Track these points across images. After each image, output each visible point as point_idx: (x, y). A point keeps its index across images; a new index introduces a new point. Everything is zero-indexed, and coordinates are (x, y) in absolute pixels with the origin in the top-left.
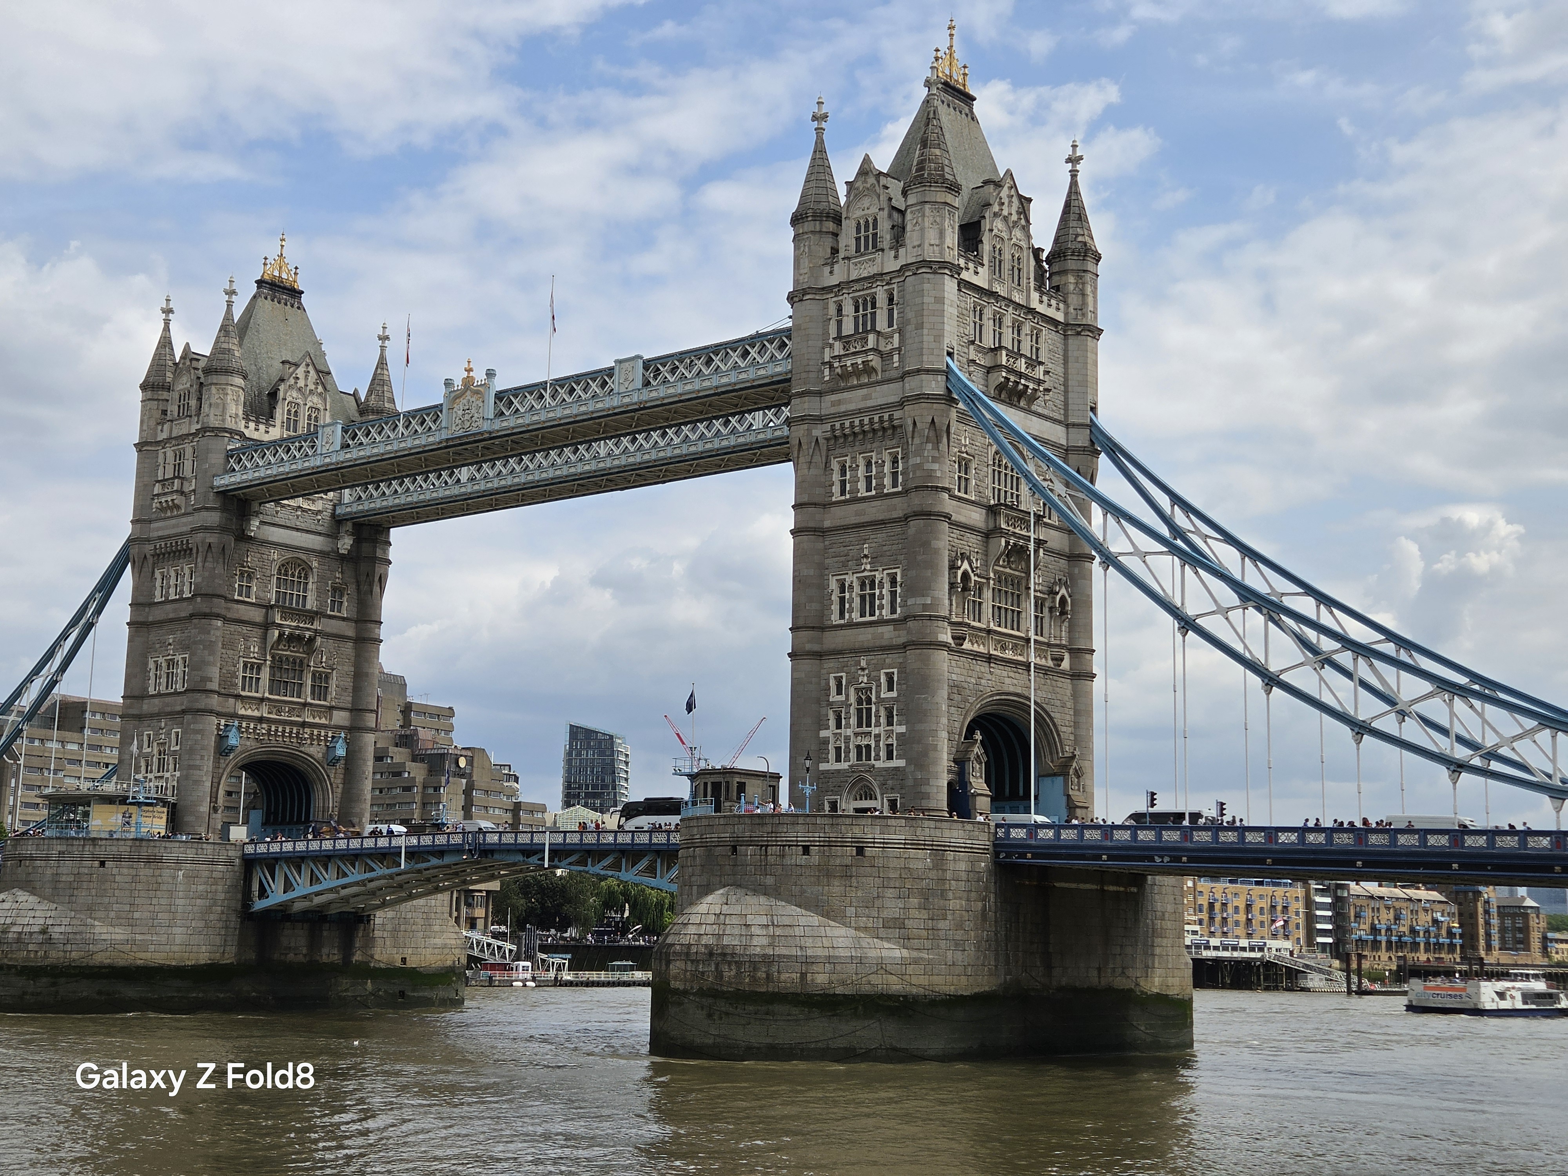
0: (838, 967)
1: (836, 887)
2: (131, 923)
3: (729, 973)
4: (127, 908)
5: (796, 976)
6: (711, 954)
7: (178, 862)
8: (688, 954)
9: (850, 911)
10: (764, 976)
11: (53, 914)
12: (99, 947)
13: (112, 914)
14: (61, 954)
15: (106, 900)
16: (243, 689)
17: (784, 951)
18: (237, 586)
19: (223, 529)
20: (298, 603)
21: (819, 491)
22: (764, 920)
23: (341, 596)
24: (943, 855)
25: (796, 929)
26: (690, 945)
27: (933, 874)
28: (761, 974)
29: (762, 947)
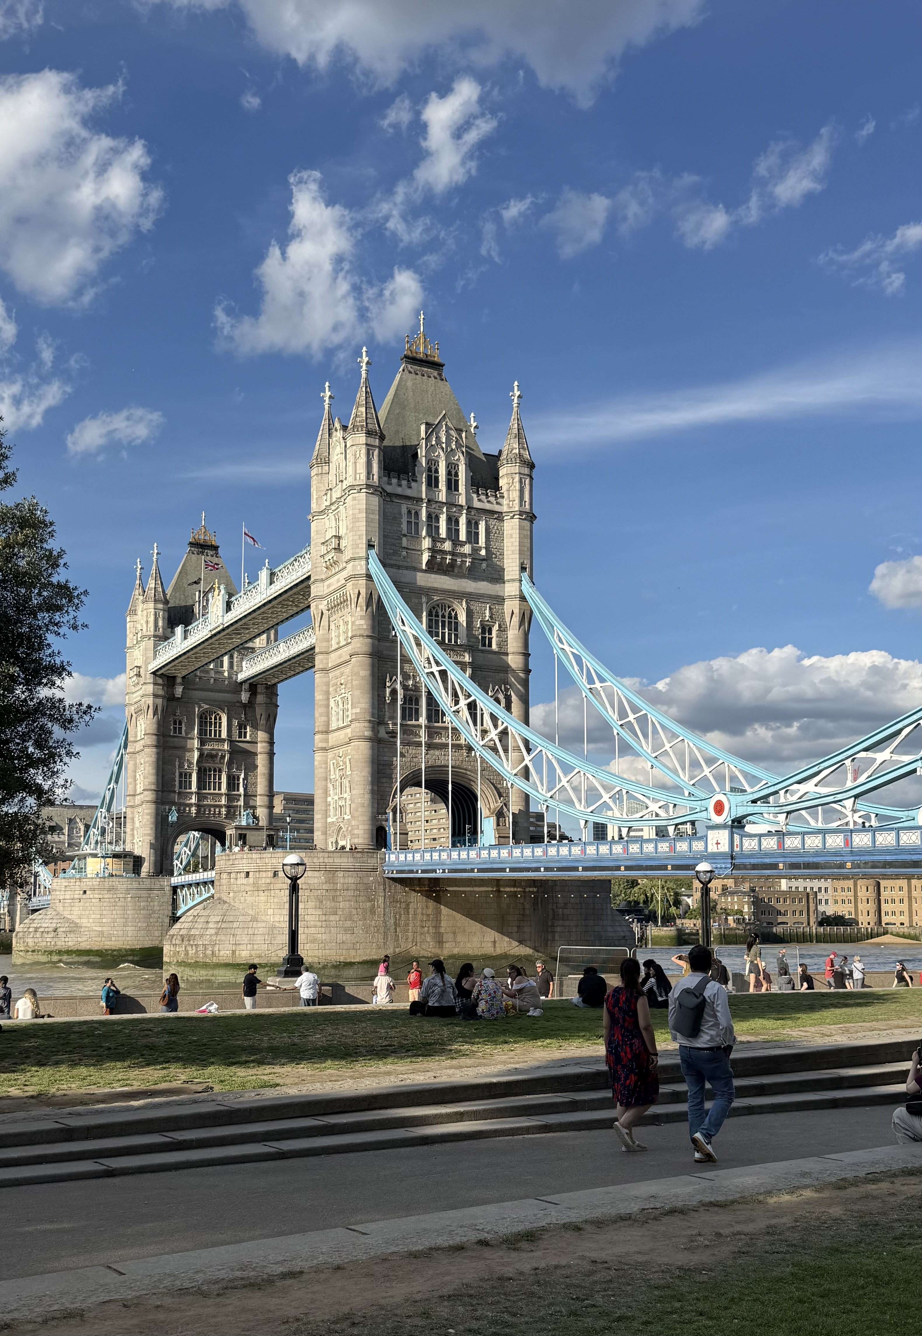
0: (255, 947)
1: (262, 897)
2: (102, 924)
3: (192, 952)
4: (99, 916)
5: (229, 953)
6: (183, 940)
7: (128, 889)
8: (171, 941)
9: (270, 912)
10: (211, 953)
11: (61, 921)
12: (85, 939)
13: (91, 920)
14: (63, 943)
15: (88, 912)
16: (180, 787)
17: (223, 938)
18: (172, 727)
19: (155, 696)
20: (215, 735)
21: (325, 644)
22: (218, 918)
23: (245, 729)
24: (334, 874)
25: (235, 924)
26: (174, 935)
27: (325, 887)
28: (209, 952)
29: (211, 935)
